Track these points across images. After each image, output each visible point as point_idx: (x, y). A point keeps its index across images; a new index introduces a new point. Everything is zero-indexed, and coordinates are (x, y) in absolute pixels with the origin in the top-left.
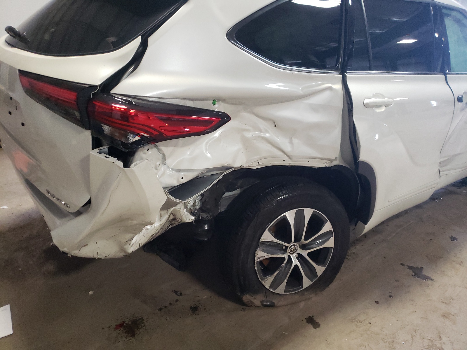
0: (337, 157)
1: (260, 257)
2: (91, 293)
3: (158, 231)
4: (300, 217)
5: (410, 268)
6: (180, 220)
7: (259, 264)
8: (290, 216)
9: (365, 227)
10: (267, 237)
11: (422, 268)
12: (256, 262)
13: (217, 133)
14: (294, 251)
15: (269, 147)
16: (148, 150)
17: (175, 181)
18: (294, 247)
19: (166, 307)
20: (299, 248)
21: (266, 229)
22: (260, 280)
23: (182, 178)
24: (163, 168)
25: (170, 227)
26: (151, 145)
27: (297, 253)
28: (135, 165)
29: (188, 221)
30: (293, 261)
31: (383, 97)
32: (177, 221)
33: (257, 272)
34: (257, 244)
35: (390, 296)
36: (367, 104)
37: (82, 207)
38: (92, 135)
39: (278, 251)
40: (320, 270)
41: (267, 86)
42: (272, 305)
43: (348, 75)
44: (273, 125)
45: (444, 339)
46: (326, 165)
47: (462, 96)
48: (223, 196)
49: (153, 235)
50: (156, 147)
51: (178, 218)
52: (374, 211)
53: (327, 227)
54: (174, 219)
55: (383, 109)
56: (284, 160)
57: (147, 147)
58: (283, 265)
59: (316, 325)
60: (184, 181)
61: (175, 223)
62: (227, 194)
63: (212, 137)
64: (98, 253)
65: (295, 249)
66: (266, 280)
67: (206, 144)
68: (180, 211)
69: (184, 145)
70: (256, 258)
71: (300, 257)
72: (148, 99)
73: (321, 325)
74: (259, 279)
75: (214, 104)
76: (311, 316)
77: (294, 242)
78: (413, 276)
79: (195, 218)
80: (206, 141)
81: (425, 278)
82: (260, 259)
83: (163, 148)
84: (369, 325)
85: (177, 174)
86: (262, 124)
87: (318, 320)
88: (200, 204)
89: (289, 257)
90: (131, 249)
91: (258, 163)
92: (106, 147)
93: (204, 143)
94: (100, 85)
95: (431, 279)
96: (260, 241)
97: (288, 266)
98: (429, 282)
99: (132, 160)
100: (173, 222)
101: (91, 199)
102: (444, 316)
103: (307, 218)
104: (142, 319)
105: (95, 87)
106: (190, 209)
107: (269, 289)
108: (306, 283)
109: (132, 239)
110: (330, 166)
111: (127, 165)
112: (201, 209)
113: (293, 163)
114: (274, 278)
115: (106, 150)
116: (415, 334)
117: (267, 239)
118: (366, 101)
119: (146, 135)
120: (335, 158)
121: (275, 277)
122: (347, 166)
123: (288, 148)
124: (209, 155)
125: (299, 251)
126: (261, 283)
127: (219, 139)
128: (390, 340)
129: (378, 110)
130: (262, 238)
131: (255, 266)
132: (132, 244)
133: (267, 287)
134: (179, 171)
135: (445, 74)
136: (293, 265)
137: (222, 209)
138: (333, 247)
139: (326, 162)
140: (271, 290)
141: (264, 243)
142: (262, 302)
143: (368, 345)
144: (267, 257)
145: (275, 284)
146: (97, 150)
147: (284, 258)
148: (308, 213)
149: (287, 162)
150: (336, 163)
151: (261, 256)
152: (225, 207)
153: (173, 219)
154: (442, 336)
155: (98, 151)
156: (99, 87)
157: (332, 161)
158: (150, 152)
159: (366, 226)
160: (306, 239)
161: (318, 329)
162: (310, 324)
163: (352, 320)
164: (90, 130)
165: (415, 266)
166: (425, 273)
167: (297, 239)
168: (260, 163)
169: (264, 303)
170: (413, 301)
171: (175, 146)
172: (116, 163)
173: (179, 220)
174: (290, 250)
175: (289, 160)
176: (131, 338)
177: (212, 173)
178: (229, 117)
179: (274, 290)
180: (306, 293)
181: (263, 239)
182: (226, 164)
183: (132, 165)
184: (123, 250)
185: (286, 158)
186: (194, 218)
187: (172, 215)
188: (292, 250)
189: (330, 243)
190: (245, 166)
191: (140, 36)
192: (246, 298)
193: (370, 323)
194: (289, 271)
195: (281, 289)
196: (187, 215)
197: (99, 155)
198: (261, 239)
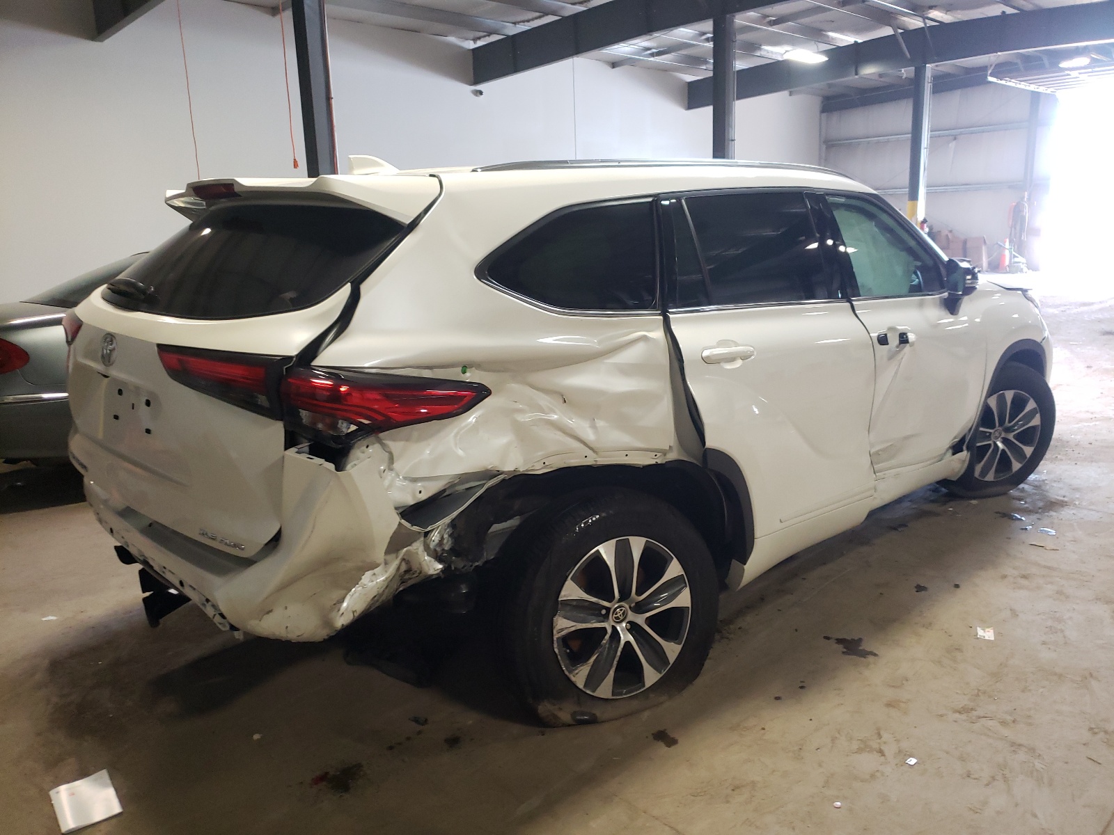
0: (672, 445)
1: (562, 630)
2: (256, 737)
3: (382, 590)
4: (623, 553)
5: (839, 641)
6: (418, 572)
7: (561, 643)
8: (606, 551)
9: (744, 570)
10: (571, 591)
11: (860, 640)
12: (555, 639)
13: (472, 417)
14: (621, 618)
15: (559, 436)
16: (367, 447)
17: (410, 496)
18: (621, 610)
19: (400, 744)
20: (630, 612)
21: (567, 577)
22: (567, 673)
23: (420, 492)
24: (389, 476)
25: (401, 589)
26: (372, 439)
27: (627, 620)
28: (353, 467)
29: (431, 572)
30: (622, 636)
31: (737, 344)
32: (414, 574)
33: (559, 657)
34: (555, 606)
35: (802, 687)
36: (708, 357)
37: (266, 544)
38: (285, 428)
39: (593, 617)
40: (672, 650)
41: (541, 340)
42: (593, 721)
43: (671, 316)
44: (562, 401)
45: (886, 736)
46: (656, 460)
47: (886, 335)
48: (491, 530)
49: (375, 596)
50: (380, 441)
51: (415, 567)
52: (755, 537)
53: (674, 569)
54: (408, 571)
55: (739, 363)
56: (586, 457)
57: (365, 442)
58: (604, 642)
59: (671, 742)
60: (423, 497)
61: (410, 579)
62: (496, 527)
63: (464, 424)
64: (287, 627)
65: (623, 614)
66: (576, 672)
67: (456, 436)
68: (417, 553)
69: (420, 439)
70: (555, 632)
71: (634, 628)
72: (367, 371)
73: (680, 741)
74: (563, 671)
75: (464, 372)
76: (662, 729)
77: (620, 601)
78: (843, 653)
79: (444, 567)
80: (455, 431)
81: (865, 654)
82: (564, 633)
83: (390, 443)
84: (763, 731)
85: (412, 485)
86: (544, 400)
87: (672, 735)
88: (450, 543)
89: (614, 628)
90: (341, 621)
91: (544, 463)
92: (307, 444)
93: (453, 434)
94: (297, 355)
95: (875, 655)
96: (560, 599)
97: (613, 646)
98: (871, 659)
99: (345, 461)
100: (407, 577)
101: (282, 529)
102: (889, 705)
103: (637, 555)
104: (359, 766)
105: (290, 358)
106: (435, 550)
107: (584, 690)
108: (651, 676)
109: (342, 601)
110: (664, 462)
111: (339, 468)
112: (453, 551)
113: (603, 461)
114: (589, 668)
115: (307, 449)
116: (837, 735)
117: (570, 596)
118: (706, 353)
119: (366, 422)
120: (668, 448)
121: (592, 666)
122: (695, 462)
123: (590, 436)
124: (460, 452)
125: (631, 616)
126: (569, 679)
127: (475, 428)
128: (796, 748)
129: (728, 366)
130: (563, 593)
131: (555, 645)
132: (341, 612)
133: (581, 685)
134: (415, 480)
135: (850, 301)
136: (622, 643)
137: (489, 554)
138: (689, 605)
139: (656, 455)
140: (588, 692)
141: (567, 603)
142: (574, 714)
143: (759, 759)
144: (573, 629)
145: (594, 679)
146: (293, 450)
147: (605, 629)
148: (637, 545)
149: (591, 460)
150: (672, 456)
151: (564, 626)
152: (496, 551)
153: (406, 572)
154: (882, 733)
155: (296, 450)
156: (294, 359)
157: (664, 453)
158: (370, 450)
159: (746, 567)
160: (639, 593)
161: (673, 747)
162: (660, 741)
163: (732, 729)
164: (282, 420)
165: (849, 638)
166: (866, 646)
167: (625, 595)
168: (546, 464)
169: (578, 718)
170: (839, 689)
171: (407, 440)
172: (324, 465)
173: (416, 571)
174: (615, 616)
175: (594, 455)
176: (343, 794)
177: (468, 486)
178: (489, 389)
179: (594, 691)
180: (652, 695)
181: (565, 596)
182: (490, 467)
183: (349, 467)
184: (327, 623)
185: (589, 453)
186: (440, 566)
187: (403, 563)
188: (618, 615)
189: (684, 599)
190: (522, 469)
191: (349, 284)
192: (545, 708)
193: (763, 729)
194: (616, 653)
195: (605, 690)
196: (430, 561)
197: (298, 456)
198: (560, 596)
